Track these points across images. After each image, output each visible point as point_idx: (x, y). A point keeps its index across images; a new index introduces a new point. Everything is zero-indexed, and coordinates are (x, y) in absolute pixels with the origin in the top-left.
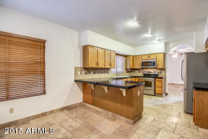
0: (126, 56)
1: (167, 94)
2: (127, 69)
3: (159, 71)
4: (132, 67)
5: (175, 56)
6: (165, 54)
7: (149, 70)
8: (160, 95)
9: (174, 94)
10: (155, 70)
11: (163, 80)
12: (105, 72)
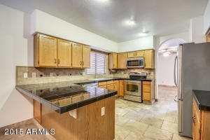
0: (109, 54)
1: (156, 100)
2: (110, 70)
3: (147, 72)
4: (115, 67)
5: (166, 55)
6: (154, 51)
7: (136, 71)
8: (149, 102)
9: (165, 100)
10: (143, 71)
11: (152, 83)
12: (76, 74)
